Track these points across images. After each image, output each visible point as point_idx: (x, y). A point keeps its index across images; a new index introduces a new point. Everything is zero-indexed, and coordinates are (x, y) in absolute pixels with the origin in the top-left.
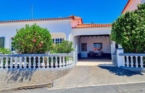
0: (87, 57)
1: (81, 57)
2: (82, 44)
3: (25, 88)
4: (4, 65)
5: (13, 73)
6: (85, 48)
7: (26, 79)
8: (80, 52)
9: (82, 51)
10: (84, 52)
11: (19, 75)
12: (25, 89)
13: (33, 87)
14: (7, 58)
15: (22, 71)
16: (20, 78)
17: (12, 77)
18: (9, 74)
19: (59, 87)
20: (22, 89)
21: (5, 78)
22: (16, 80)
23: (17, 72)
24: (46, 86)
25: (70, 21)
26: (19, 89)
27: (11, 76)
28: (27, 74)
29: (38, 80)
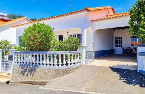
0: (122, 54)
1: (115, 53)
2: (116, 38)
3: (28, 82)
4: (17, 60)
5: (22, 68)
6: (119, 43)
7: (31, 74)
8: (114, 47)
9: (116, 46)
10: (119, 47)
11: (26, 70)
12: (29, 84)
13: (35, 83)
14: (19, 55)
15: (28, 67)
16: (26, 73)
17: (22, 72)
18: (20, 69)
19: (50, 87)
20: (27, 83)
21: (17, 72)
22: (24, 74)
23: (25, 67)
24: (44, 84)
25: (85, 14)
26: (24, 83)
27: (21, 70)
28: (31, 70)
29: (39, 77)
